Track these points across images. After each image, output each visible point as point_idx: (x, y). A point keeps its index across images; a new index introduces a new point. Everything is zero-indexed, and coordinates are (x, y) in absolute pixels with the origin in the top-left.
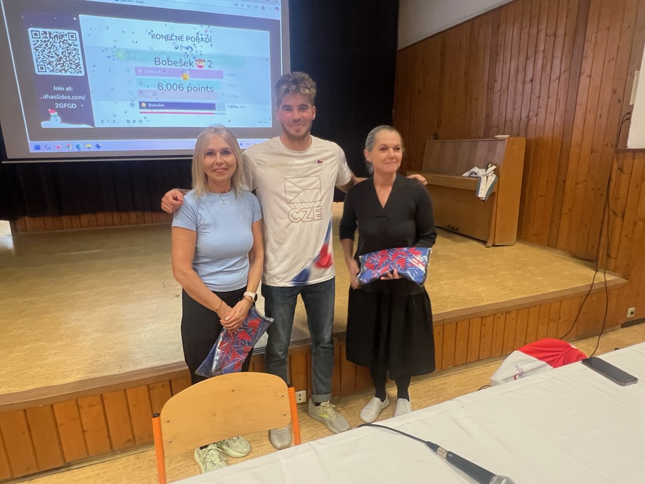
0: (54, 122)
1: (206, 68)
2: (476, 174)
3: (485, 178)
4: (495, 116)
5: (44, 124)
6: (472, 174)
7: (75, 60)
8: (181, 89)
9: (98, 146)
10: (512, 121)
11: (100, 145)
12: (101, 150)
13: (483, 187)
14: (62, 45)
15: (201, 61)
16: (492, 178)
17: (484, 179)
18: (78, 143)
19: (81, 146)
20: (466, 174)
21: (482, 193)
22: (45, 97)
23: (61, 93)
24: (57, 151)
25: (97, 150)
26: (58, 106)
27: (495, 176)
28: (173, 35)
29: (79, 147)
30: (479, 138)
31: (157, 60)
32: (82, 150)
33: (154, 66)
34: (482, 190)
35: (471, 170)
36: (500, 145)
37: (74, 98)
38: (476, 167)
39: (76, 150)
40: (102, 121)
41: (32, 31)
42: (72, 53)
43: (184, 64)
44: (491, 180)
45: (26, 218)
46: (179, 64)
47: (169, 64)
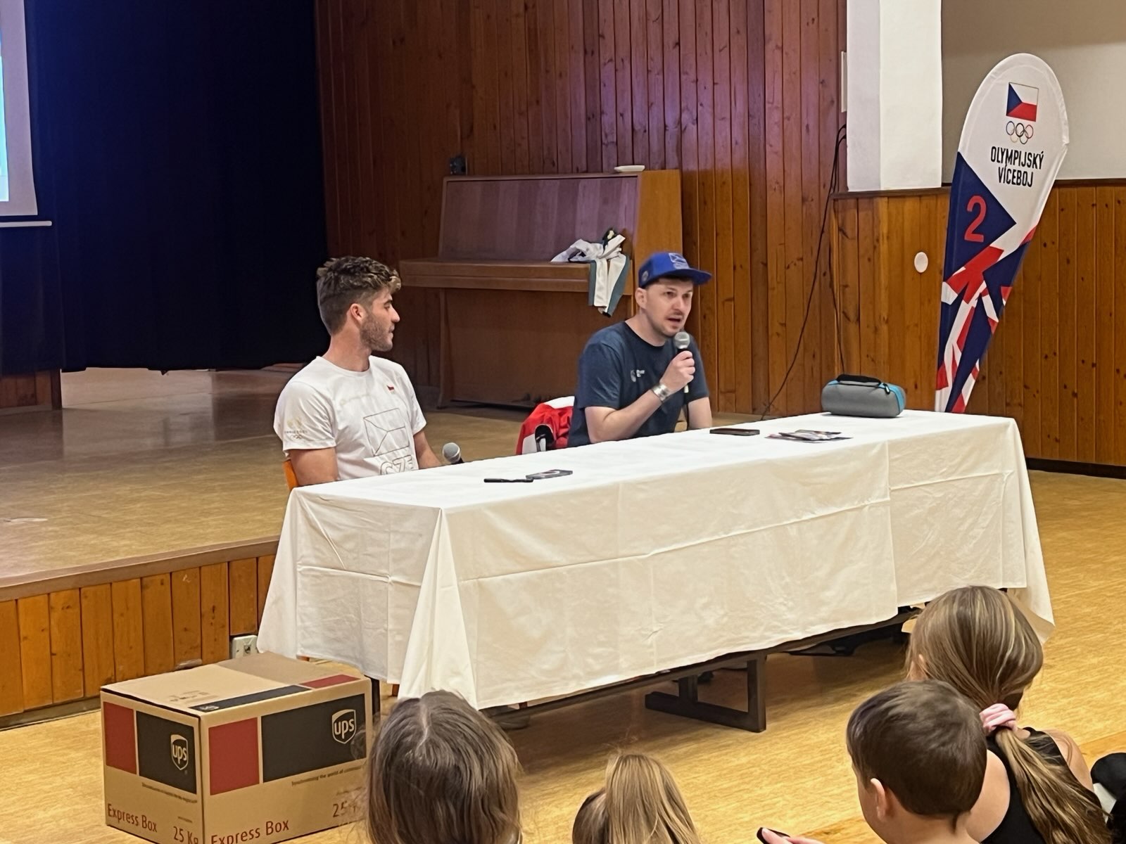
2: (583, 255)
3: (604, 262)
4: (608, 119)
6: (573, 255)
10: (647, 131)
13: (603, 284)
16: (620, 262)
17: (601, 265)
20: (559, 258)
21: (602, 298)
27: (624, 258)
30: (578, 172)
34: (601, 289)
35: (572, 247)
36: (626, 186)
38: (581, 241)
44: (616, 267)
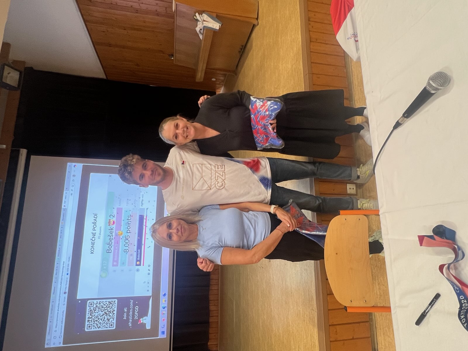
0: (147, 321)
1: (115, 219)
2: (201, 29)
3: (204, 22)
4: (158, 9)
5: (148, 327)
6: (201, 33)
7: (106, 304)
8: (128, 237)
9: (165, 295)
11: (164, 294)
12: (167, 294)
14: (96, 311)
15: (109, 222)
17: (206, 24)
18: (162, 308)
19: (164, 306)
20: (201, 37)
21: (216, 26)
22: (130, 325)
23: (128, 315)
24: (166, 321)
25: (167, 296)
26: (136, 318)
27: (204, 14)
28: (92, 239)
29: (164, 307)
30: (174, 22)
31: (108, 252)
32: (166, 305)
33: (112, 254)
34: (213, 26)
35: (198, 33)
36: (179, 8)
37: (131, 307)
38: (196, 29)
39: (166, 309)
40: (148, 291)
41: (87, 329)
42: (102, 305)
43: (111, 233)
44: (206, 18)
45: (208, 344)
46: (111, 237)
47: (111, 244)
